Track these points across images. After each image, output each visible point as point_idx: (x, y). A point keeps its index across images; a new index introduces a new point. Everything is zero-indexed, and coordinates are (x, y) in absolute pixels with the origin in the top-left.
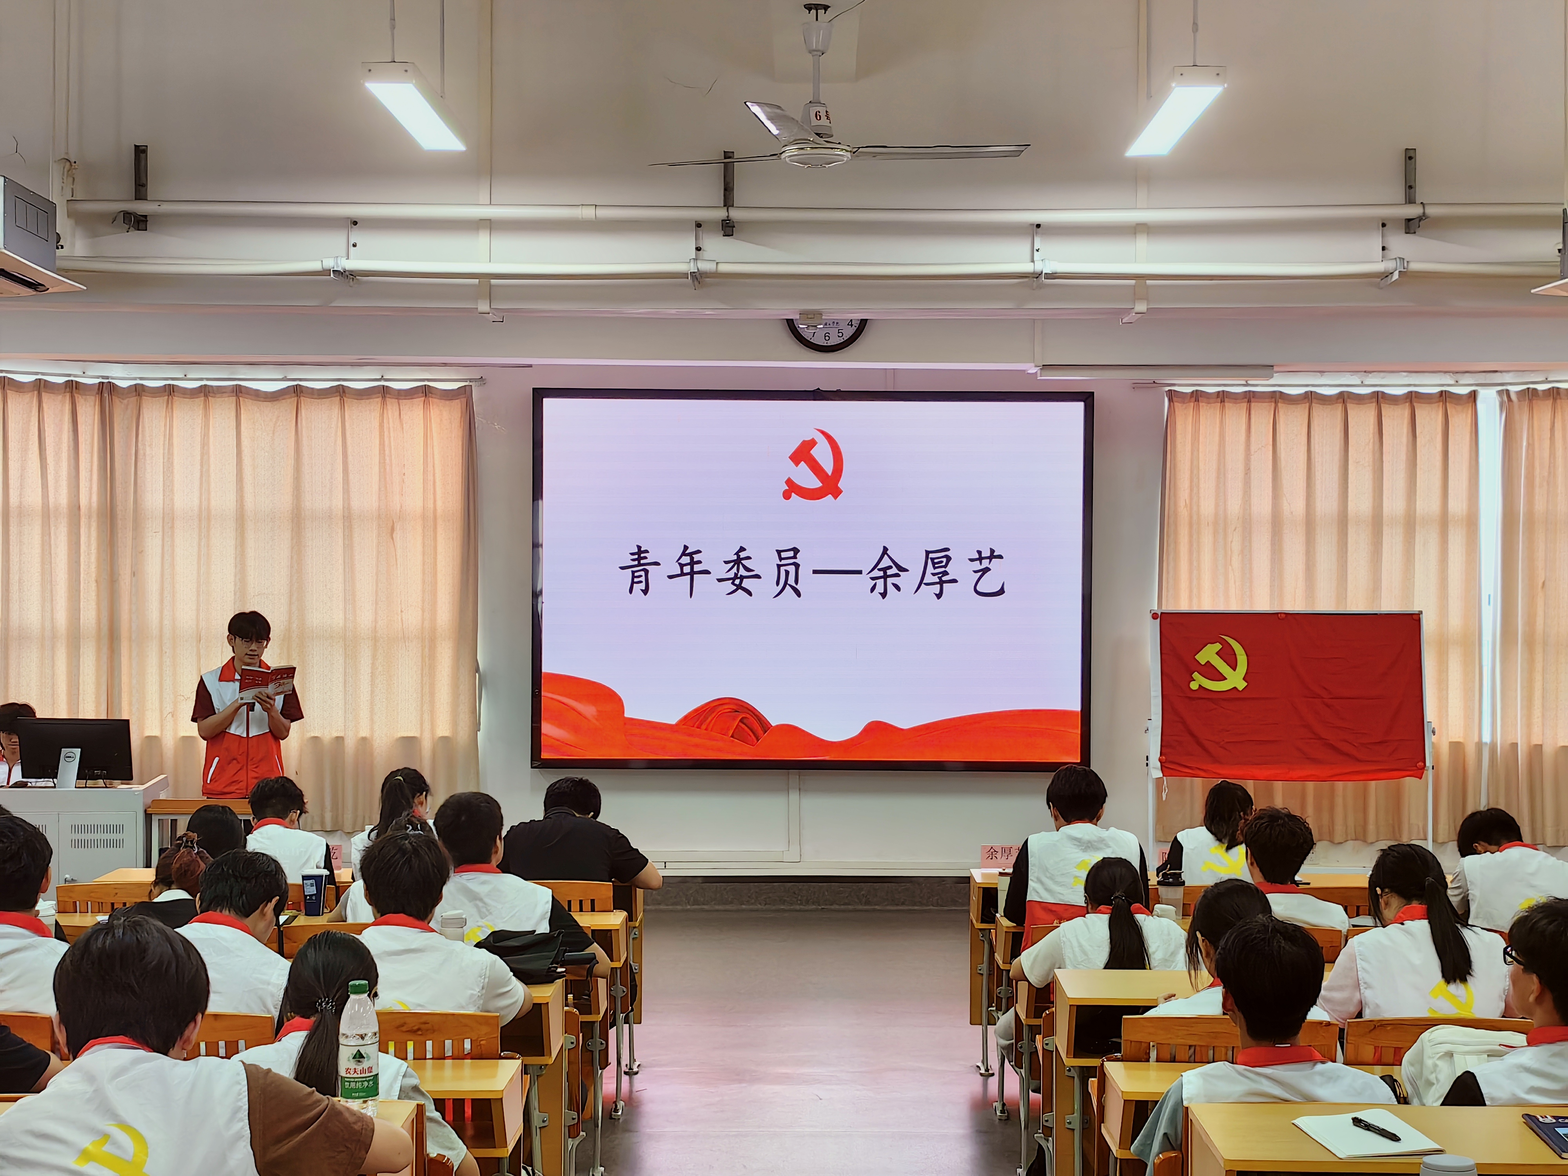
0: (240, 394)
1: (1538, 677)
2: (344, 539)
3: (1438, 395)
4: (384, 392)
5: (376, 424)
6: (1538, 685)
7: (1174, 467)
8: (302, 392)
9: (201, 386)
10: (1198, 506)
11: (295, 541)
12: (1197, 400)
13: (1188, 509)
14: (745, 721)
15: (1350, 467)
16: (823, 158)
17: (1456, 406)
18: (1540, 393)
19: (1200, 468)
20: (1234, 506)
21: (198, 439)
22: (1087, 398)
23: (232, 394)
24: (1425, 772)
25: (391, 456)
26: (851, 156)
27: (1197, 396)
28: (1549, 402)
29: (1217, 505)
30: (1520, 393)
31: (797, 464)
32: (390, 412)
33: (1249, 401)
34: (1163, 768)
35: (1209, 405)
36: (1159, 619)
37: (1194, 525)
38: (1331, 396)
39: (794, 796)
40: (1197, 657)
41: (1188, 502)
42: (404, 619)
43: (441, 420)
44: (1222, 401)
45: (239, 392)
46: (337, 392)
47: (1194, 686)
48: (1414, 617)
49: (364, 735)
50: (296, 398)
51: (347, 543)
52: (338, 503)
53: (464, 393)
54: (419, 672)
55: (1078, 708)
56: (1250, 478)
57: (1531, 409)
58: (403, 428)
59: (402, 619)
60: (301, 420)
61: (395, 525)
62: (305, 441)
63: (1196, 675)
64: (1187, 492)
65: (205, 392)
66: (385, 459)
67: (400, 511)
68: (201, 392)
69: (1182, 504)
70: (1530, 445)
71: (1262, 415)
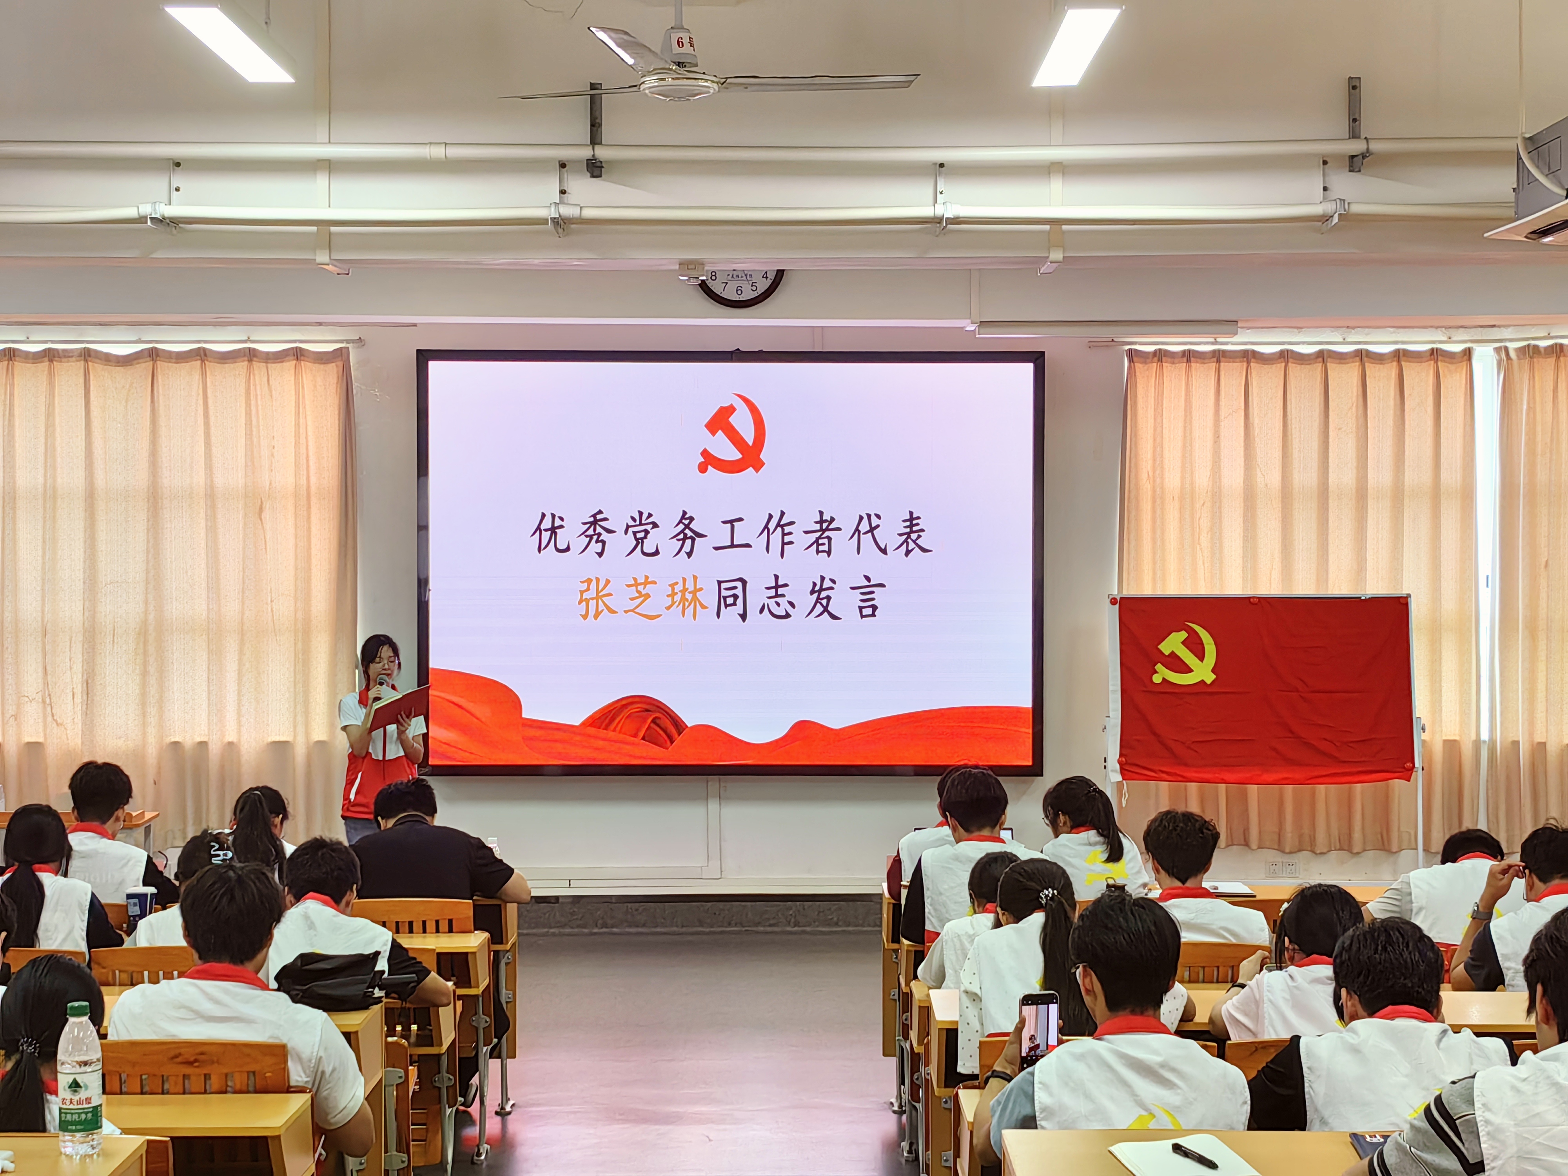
0: (90, 359)
1: (1541, 667)
2: (207, 520)
3: (1428, 354)
4: (251, 355)
5: (242, 390)
6: (1541, 676)
7: (1135, 434)
8: (157, 355)
9: (45, 350)
10: (1162, 478)
11: (151, 523)
12: (1160, 360)
13: (1151, 481)
14: (658, 721)
15: (1330, 434)
16: (689, 90)
17: (1449, 365)
18: (1542, 350)
19: (1164, 436)
20: (1202, 478)
21: (43, 409)
22: (1037, 359)
23: (78, 358)
24: (1414, 774)
25: (258, 426)
26: (719, 88)
27: (1160, 356)
28: (1552, 360)
29: (1183, 478)
30: (1522, 351)
31: (713, 433)
32: (257, 377)
33: (1218, 361)
34: (1123, 771)
35: (1174, 366)
36: (1117, 606)
37: (1158, 498)
38: (1309, 355)
39: (713, 806)
40: (1160, 647)
41: (1151, 474)
42: (274, 609)
43: (315, 386)
44: (1189, 361)
45: (87, 355)
46: (197, 355)
47: (1157, 679)
48: (1402, 601)
49: (230, 740)
50: (151, 362)
51: (209, 524)
52: (200, 479)
53: (341, 355)
54: (292, 669)
55: (1029, 704)
56: (1219, 447)
57: (1532, 368)
58: (271, 396)
59: (272, 611)
60: (158, 389)
61: (264, 503)
62: (162, 410)
63: (1159, 667)
64: (1150, 462)
65: (50, 356)
66: (251, 431)
67: (270, 489)
68: (45, 356)
69: (1144, 476)
70: (1531, 409)
71: (1233, 374)
